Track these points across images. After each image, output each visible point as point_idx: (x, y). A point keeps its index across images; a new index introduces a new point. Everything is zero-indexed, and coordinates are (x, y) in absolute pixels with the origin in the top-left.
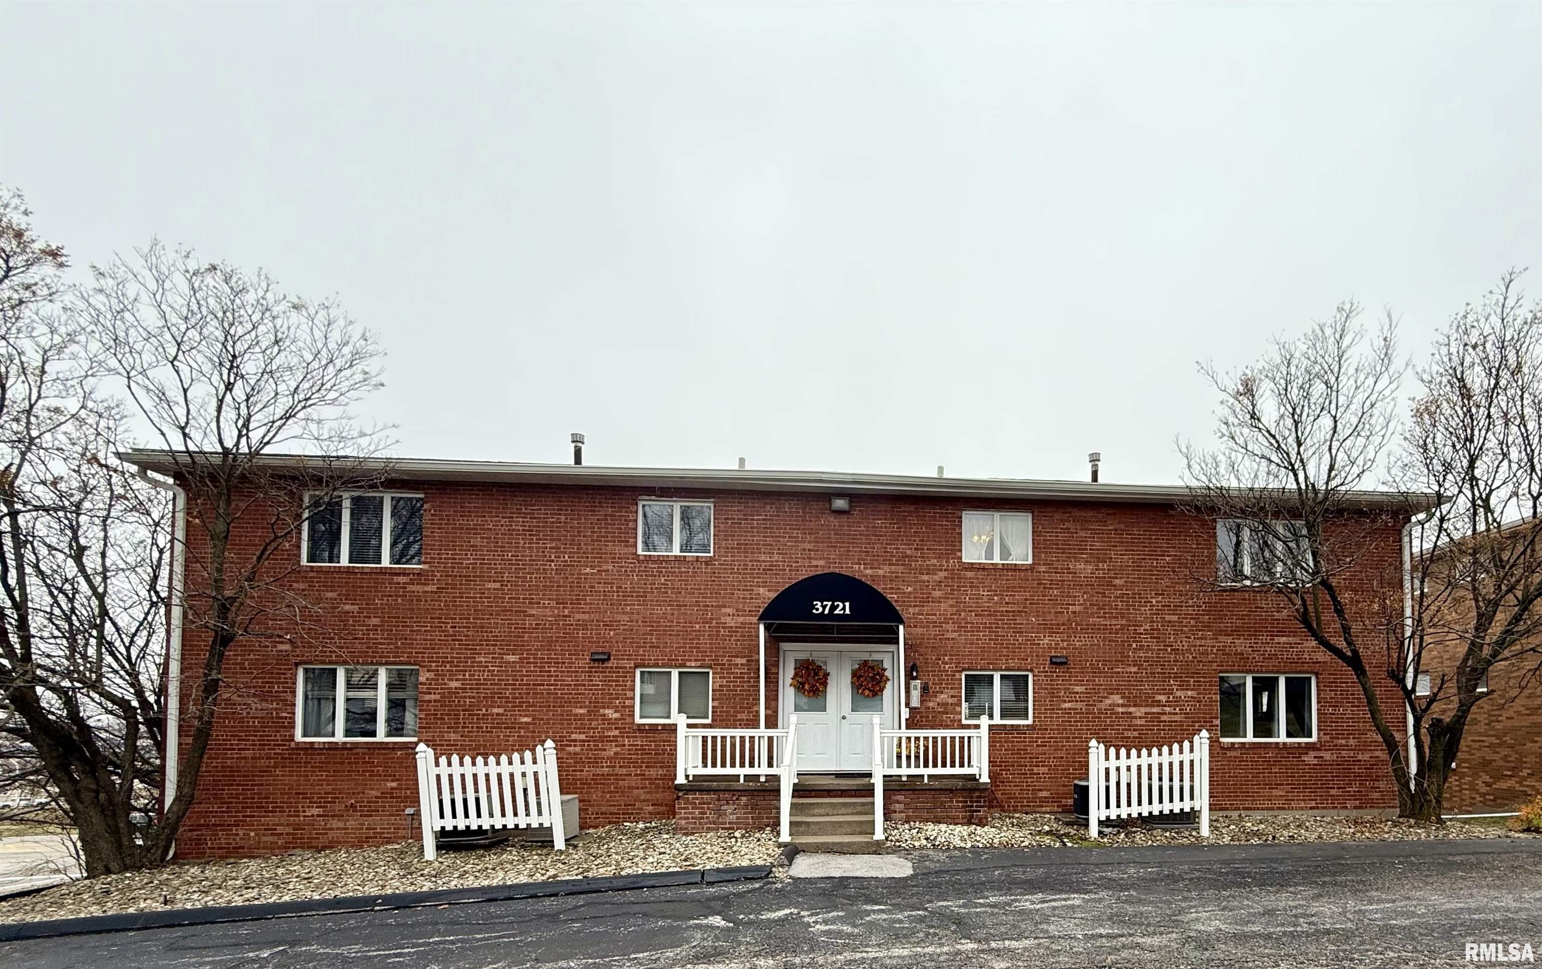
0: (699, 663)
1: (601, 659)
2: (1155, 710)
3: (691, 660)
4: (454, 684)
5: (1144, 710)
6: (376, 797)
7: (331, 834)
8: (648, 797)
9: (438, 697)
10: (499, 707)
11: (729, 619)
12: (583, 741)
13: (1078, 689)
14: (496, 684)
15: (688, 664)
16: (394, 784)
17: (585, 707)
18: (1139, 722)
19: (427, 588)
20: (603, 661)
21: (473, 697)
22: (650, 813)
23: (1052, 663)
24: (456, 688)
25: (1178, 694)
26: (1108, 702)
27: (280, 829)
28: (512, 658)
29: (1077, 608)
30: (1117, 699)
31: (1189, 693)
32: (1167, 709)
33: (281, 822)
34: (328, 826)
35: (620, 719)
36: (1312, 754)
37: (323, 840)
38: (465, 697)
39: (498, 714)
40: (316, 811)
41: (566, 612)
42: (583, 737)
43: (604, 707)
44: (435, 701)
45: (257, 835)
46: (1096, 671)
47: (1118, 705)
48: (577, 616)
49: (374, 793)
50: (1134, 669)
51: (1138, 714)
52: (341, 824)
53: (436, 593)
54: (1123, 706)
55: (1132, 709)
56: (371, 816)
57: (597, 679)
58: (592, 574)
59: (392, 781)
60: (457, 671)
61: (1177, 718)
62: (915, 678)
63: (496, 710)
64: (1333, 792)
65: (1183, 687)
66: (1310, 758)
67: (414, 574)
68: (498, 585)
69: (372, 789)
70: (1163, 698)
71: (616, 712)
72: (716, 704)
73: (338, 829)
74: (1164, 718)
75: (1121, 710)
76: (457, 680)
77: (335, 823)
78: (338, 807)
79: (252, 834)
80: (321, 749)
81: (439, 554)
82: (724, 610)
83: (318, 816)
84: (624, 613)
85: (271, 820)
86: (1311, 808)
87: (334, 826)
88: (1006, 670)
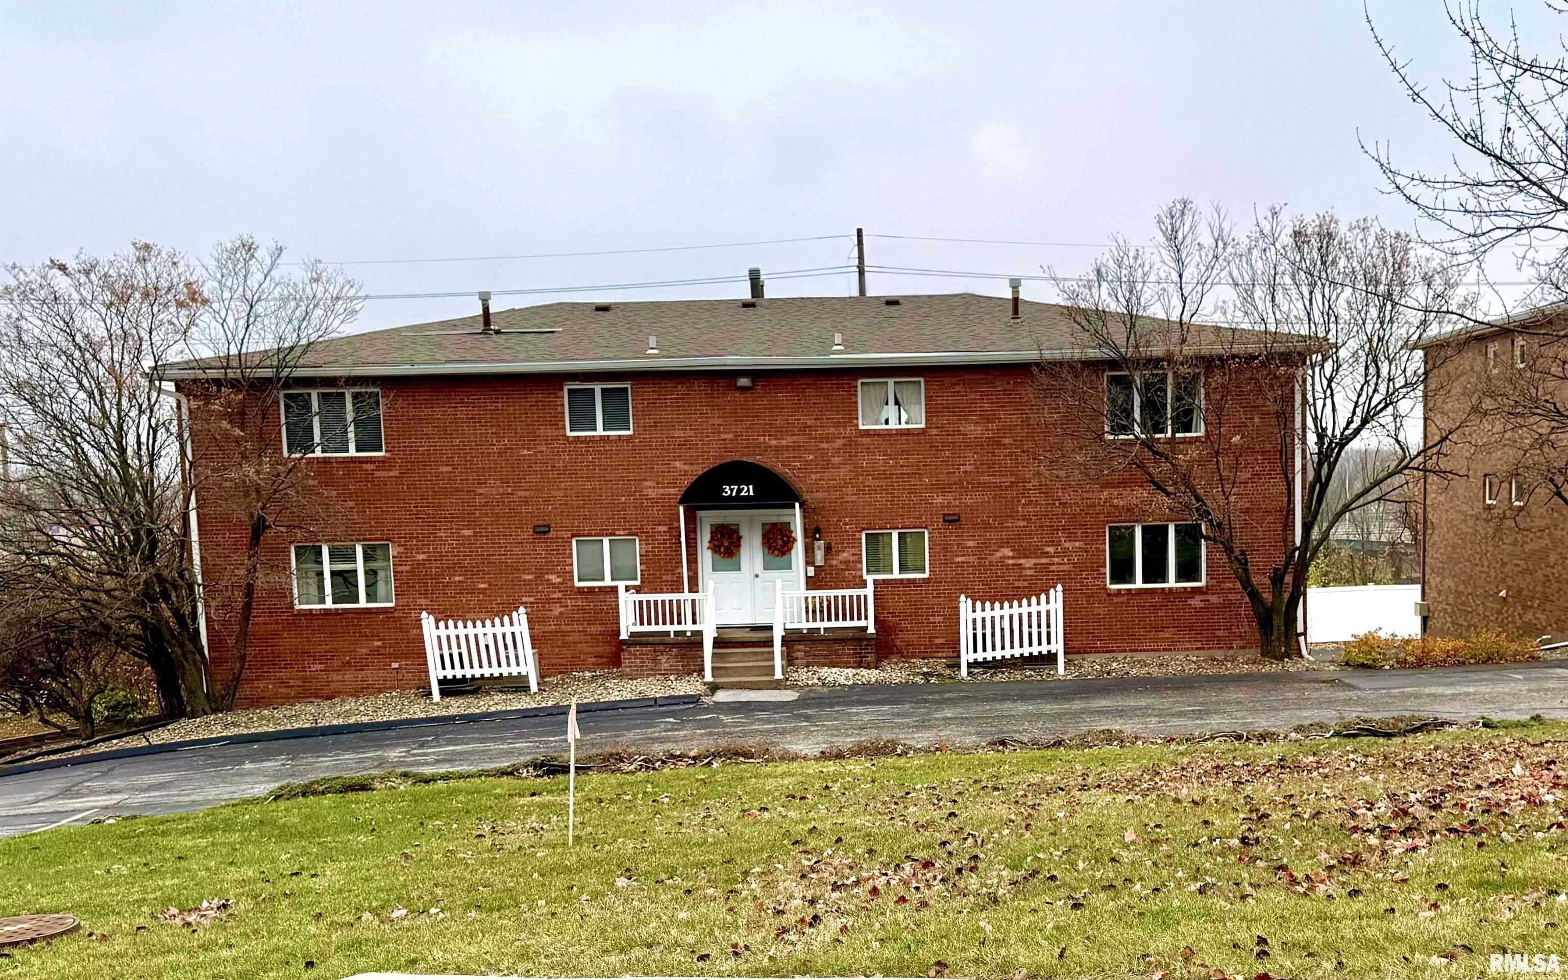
0: (627, 532)
1: (542, 531)
2: (1044, 561)
3: (619, 530)
4: (421, 557)
5: (1033, 561)
6: (366, 654)
7: (333, 685)
8: (590, 650)
9: (408, 568)
10: (460, 575)
11: (650, 491)
12: (533, 603)
13: (971, 544)
14: (455, 556)
15: (617, 533)
16: (379, 643)
17: (532, 573)
18: (1029, 572)
19: (392, 474)
20: (545, 533)
21: (438, 568)
22: (593, 664)
23: (945, 521)
24: (423, 560)
25: (1067, 545)
26: (999, 555)
27: (292, 683)
28: (467, 532)
29: (968, 468)
30: (1007, 552)
31: (1077, 544)
32: (1056, 560)
33: (292, 676)
34: (330, 679)
35: (562, 584)
36: (1198, 598)
37: (327, 691)
38: (431, 568)
39: (459, 582)
40: (319, 667)
41: (510, 490)
42: (532, 599)
43: (547, 573)
44: (407, 572)
45: (275, 687)
46: (987, 526)
47: (1009, 558)
48: (519, 494)
49: (364, 651)
50: (1024, 523)
51: (1028, 566)
52: (340, 678)
53: (399, 477)
54: (1013, 558)
55: (1022, 561)
56: (363, 670)
57: (540, 549)
58: (529, 455)
59: (379, 640)
60: (423, 545)
61: (1066, 568)
62: (819, 539)
63: (457, 578)
64: (1219, 633)
65: (1071, 538)
66: (1196, 602)
67: (379, 462)
68: (449, 469)
69: (362, 648)
70: (1051, 549)
71: (558, 577)
72: (644, 567)
73: (338, 681)
74: (1053, 568)
75: (1011, 562)
76: (423, 553)
77: (335, 677)
78: (336, 663)
79: (270, 686)
80: (316, 615)
81: (398, 443)
82: (645, 483)
83: (321, 671)
84: (559, 490)
85: (283, 674)
86: (1197, 649)
87: (335, 679)
88: (902, 528)
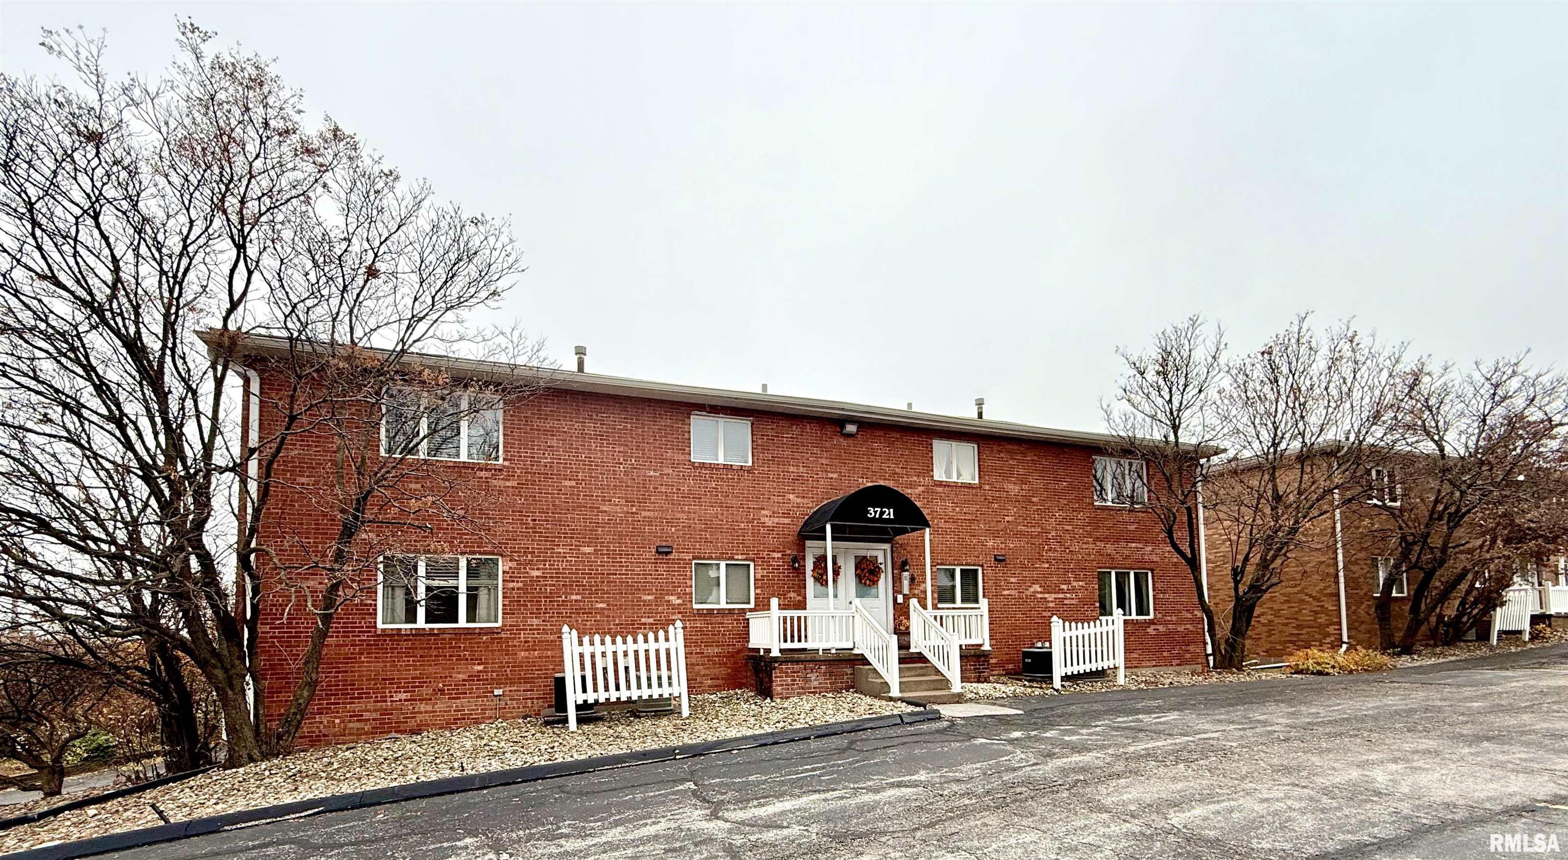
0: (744, 557)
1: (663, 552)
2: (1061, 596)
3: (738, 554)
4: (535, 573)
5: (1054, 596)
6: (463, 680)
7: (419, 718)
8: (707, 672)
9: (520, 585)
10: (577, 594)
11: (767, 519)
13: (1013, 580)
14: (574, 574)
15: (736, 557)
16: (480, 668)
18: (1052, 605)
19: (508, 484)
20: (667, 553)
21: (554, 585)
22: (709, 686)
23: (996, 559)
24: (537, 577)
25: (1074, 584)
26: (1032, 590)
27: (366, 715)
28: (587, 550)
29: (1010, 519)
30: (1037, 588)
31: (1081, 583)
32: (1068, 595)
33: (368, 708)
34: (416, 710)
35: (682, 605)
36: (1151, 627)
37: (412, 724)
38: (546, 585)
39: (576, 601)
40: (403, 696)
41: (634, 509)
42: (651, 620)
43: (668, 594)
44: (518, 589)
45: (343, 722)
46: (1024, 567)
47: (1038, 592)
48: (643, 514)
49: (461, 676)
50: (1047, 565)
51: (1050, 599)
52: (429, 708)
53: (517, 488)
54: (1041, 593)
55: (1046, 596)
56: (459, 698)
57: (662, 569)
58: (655, 477)
59: (479, 664)
60: (537, 561)
61: (1074, 602)
62: (907, 571)
63: (574, 597)
64: (1165, 654)
65: (1077, 579)
66: (1151, 630)
67: (495, 470)
68: (573, 483)
69: (459, 673)
70: (1064, 587)
71: (678, 598)
72: (758, 591)
73: (426, 712)
74: (1066, 602)
75: (1039, 596)
76: (538, 569)
77: (423, 707)
78: (426, 691)
79: (337, 721)
80: (406, 635)
81: (518, 452)
82: (763, 512)
83: (406, 700)
84: (683, 512)
85: (357, 706)
86: (1153, 667)
87: (422, 709)
88: (966, 565)
